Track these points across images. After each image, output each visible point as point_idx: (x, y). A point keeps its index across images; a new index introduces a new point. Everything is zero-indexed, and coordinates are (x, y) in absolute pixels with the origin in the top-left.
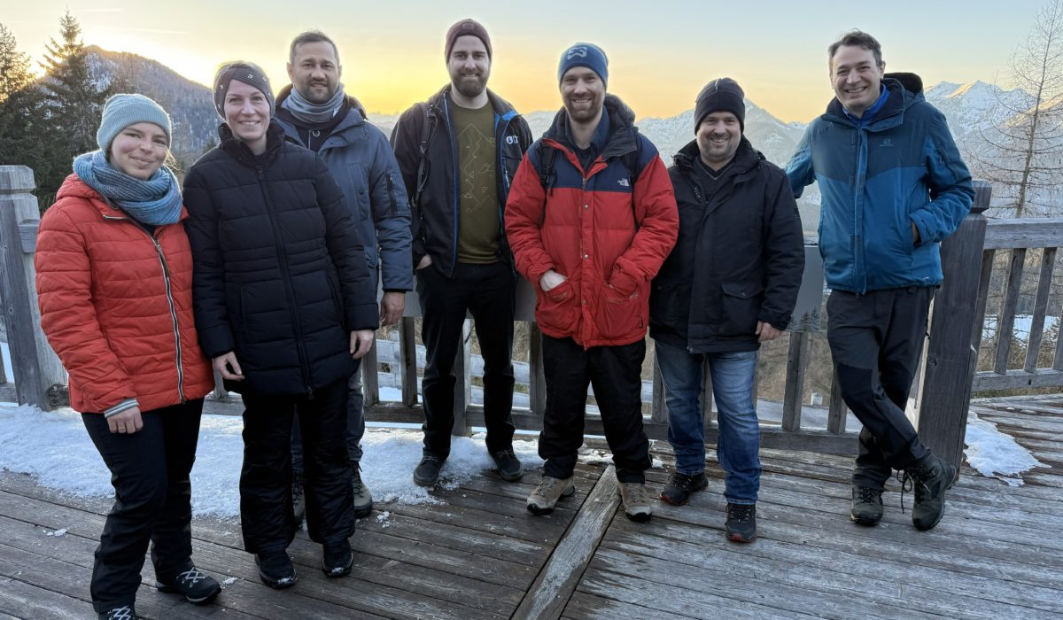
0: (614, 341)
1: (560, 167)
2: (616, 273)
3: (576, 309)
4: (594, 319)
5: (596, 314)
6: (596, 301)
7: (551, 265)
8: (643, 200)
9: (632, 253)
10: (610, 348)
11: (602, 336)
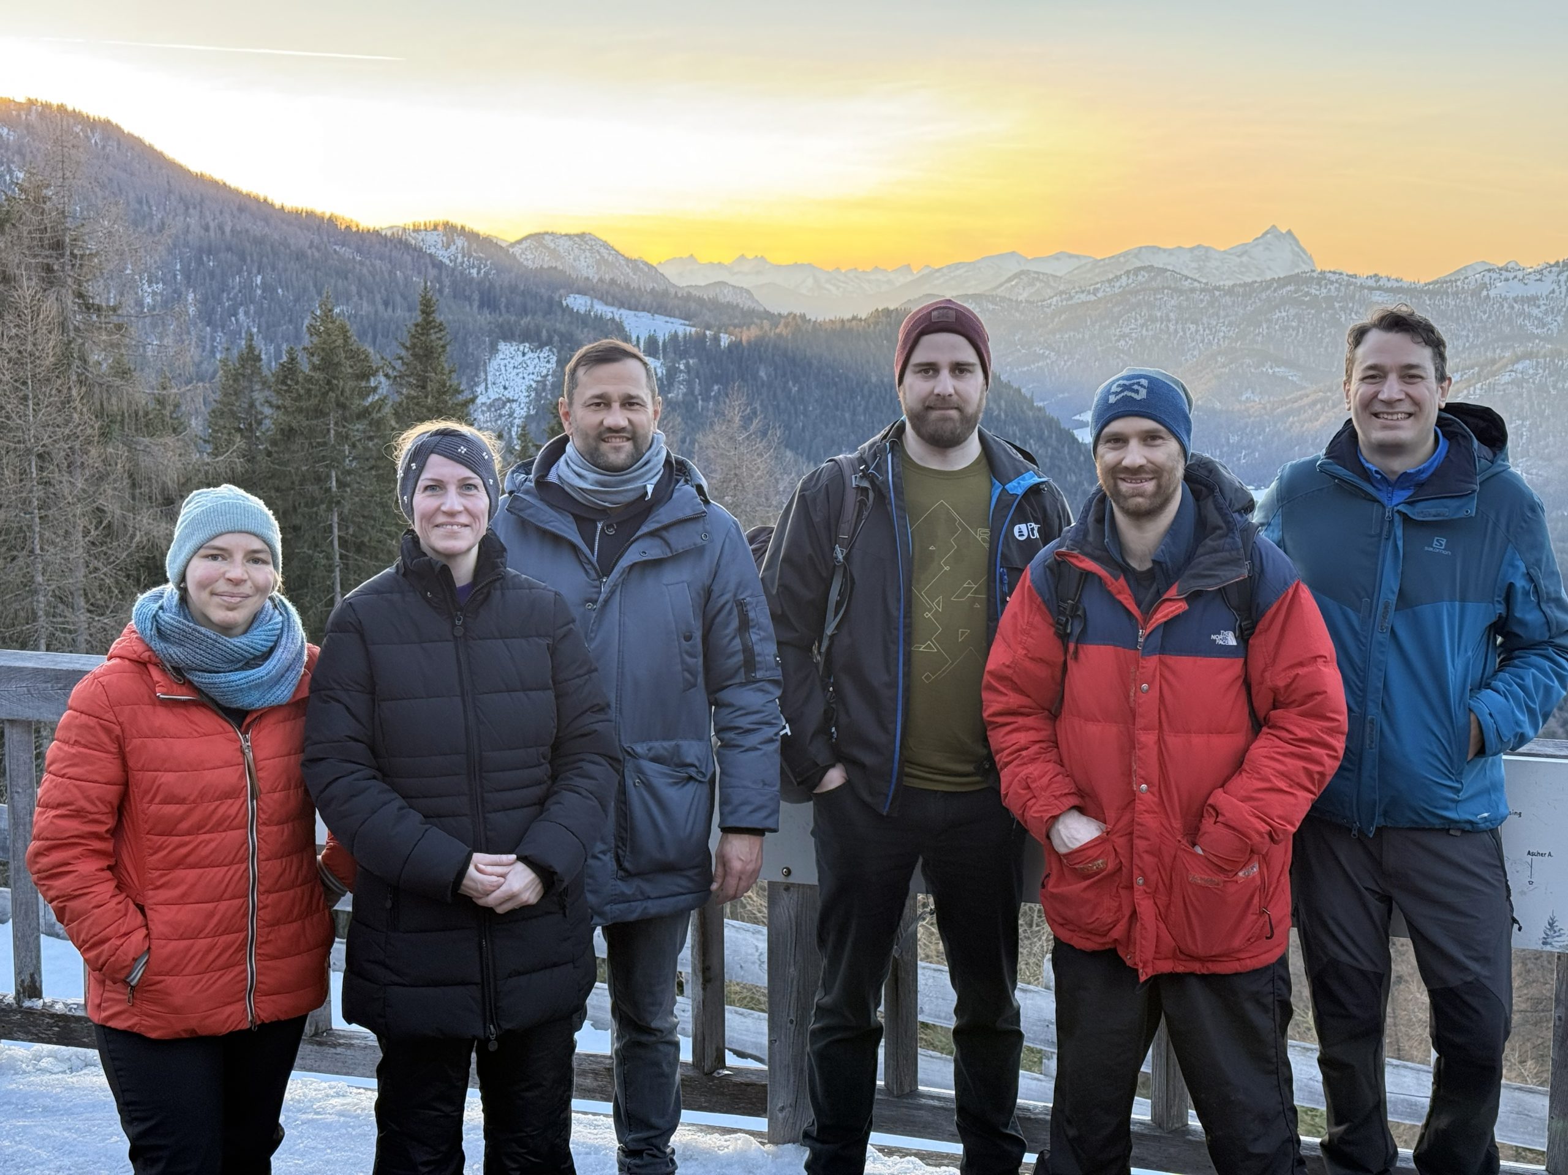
0: (1210, 965)
1: (1093, 605)
2: (1208, 824)
3: (1122, 892)
4: (1163, 916)
5: (1168, 906)
6: (1167, 882)
7: (1074, 801)
8: (1267, 675)
9: (1244, 783)
10: (1203, 977)
11: (1181, 953)
